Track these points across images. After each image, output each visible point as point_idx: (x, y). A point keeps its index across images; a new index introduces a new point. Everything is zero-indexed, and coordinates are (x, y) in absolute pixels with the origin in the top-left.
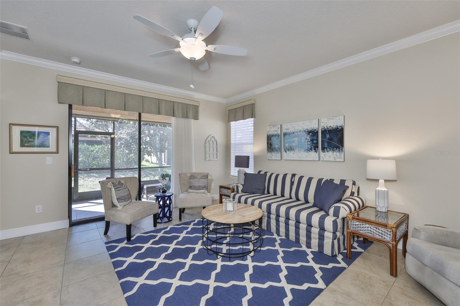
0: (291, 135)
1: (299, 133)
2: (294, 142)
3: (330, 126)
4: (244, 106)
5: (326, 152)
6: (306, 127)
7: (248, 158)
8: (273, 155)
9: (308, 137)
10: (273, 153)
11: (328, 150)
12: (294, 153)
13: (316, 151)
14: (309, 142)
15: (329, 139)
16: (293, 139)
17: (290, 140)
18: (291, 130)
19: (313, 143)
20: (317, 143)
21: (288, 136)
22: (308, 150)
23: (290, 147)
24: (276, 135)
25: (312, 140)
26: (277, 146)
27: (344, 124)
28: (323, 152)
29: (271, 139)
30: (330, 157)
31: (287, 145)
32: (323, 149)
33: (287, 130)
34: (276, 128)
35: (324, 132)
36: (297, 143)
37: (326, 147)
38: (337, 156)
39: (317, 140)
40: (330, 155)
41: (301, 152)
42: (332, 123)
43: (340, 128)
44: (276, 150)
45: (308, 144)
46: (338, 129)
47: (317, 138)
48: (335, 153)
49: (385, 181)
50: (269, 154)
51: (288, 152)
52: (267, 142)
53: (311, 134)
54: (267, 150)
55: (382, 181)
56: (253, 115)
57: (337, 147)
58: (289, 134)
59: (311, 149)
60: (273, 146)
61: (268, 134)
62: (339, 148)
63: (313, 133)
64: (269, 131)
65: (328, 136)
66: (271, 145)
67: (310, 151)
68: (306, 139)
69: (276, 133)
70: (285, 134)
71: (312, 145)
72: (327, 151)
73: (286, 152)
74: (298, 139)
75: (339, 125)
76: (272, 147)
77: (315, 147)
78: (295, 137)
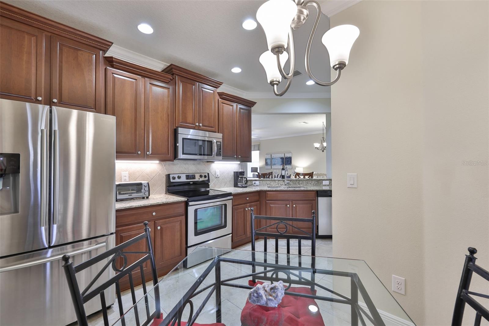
1: (277, 158)
2: (276, 161)
4: (254, 145)
6: (280, 156)
7: (257, 168)
8: (268, 167)
9: (281, 160)
11: (287, 165)
12: (276, 166)
13: (283, 165)
17: (274, 161)
19: (282, 162)
20: (284, 162)
22: (281, 165)
23: (275, 163)
25: (282, 161)
27: (292, 155)
29: (267, 160)
30: (288, 167)
31: (273, 163)
34: (269, 156)
35: (286, 158)
37: (286, 163)
38: (290, 167)
41: (279, 165)
42: (288, 155)
44: (269, 165)
47: (284, 160)
50: (266, 166)
51: (274, 166)
52: (265, 161)
56: (259, 150)
58: (274, 158)
60: (268, 163)
61: (266, 158)
62: (290, 164)
63: (282, 158)
65: (287, 160)
66: (267, 162)
69: (268, 158)
70: (272, 159)
75: (290, 156)
78: (276, 160)
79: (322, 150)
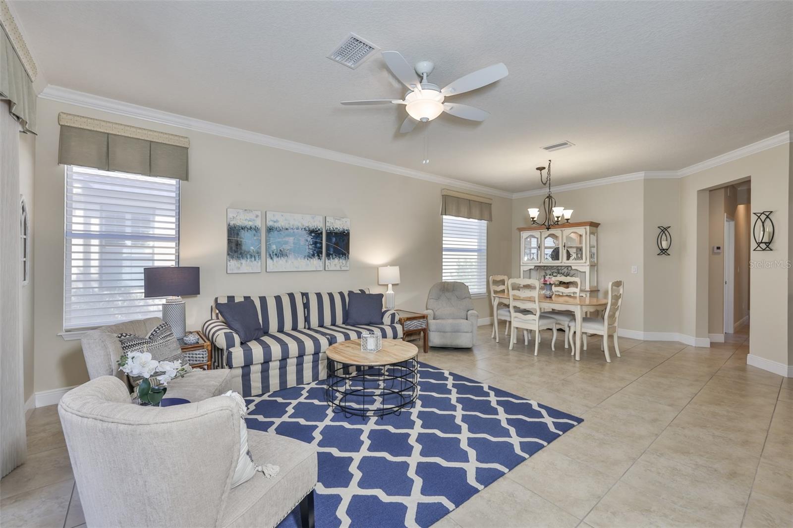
0: (282, 233)
1: (295, 230)
2: (286, 243)
3: (337, 228)
4: (151, 142)
5: (331, 259)
6: (306, 225)
7: (196, 271)
8: (243, 264)
9: (309, 239)
10: (243, 261)
11: (334, 257)
12: (286, 261)
13: (320, 258)
14: (311, 245)
15: (335, 244)
16: (287, 239)
17: (279, 240)
18: (282, 223)
19: (315, 247)
20: (321, 248)
21: (276, 232)
22: (309, 256)
23: (280, 250)
24: (251, 228)
25: (315, 243)
26: (252, 248)
28: (328, 259)
29: (238, 234)
30: (335, 265)
31: (274, 247)
32: (328, 255)
33: (275, 222)
34: (251, 216)
35: (330, 234)
36: (292, 245)
37: (332, 253)
38: (343, 264)
39: (321, 243)
40: (335, 263)
41: (299, 259)
42: (338, 225)
43: (346, 232)
44: (251, 256)
45: (309, 248)
46: (344, 232)
47: (322, 241)
48: (341, 261)
49: (393, 285)
50: (234, 262)
51: (275, 259)
52: (228, 239)
53: (313, 234)
54: (228, 254)
55: (390, 286)
56: (187, 175)
57: (344, 254)
58: (279, 230)
59: (313, 255)
60: (244, 248)
61: (232, 223)
62: (345, 255)
63: (316, 234)
64: (234, 218)
65: (334, 240)
66: (238, 244)
67: (311, 258)
68: (306, 241)
69: (250, 224)
70: (270, 230)
71: (315, 250)
72: (333, 259)
73: (272, 258)
74: (294, 239)
75: (346, 228)
76: (241, 249)
77: (319, 253)
78: (288, 235)
79: (546, 224)
